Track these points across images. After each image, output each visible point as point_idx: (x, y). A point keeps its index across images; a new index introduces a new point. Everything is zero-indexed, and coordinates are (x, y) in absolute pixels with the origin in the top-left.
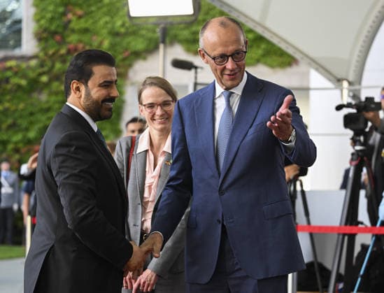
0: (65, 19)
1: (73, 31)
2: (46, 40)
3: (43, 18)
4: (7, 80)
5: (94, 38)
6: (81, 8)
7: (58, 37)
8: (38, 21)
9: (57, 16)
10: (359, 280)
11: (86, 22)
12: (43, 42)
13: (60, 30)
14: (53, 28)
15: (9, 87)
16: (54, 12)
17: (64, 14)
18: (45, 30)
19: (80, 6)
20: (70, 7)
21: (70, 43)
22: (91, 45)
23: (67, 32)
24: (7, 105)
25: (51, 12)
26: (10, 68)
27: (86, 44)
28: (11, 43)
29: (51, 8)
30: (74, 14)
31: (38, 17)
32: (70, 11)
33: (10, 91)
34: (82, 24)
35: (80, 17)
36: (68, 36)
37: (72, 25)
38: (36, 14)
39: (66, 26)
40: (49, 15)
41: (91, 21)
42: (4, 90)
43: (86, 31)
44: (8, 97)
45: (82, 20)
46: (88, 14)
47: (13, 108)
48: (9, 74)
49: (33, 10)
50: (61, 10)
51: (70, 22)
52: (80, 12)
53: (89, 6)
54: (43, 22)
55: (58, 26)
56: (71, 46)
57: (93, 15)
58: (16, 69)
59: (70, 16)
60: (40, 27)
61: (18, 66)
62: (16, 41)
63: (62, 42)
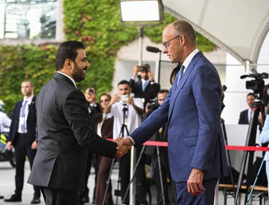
0: (81, 22)
1: (86, 28)
2: (70, 33)
3: (68, 20)
4: (47, 57)
5: (98, 33)
6: (91, 16)
7: (77, 32)
8: (65, 22)
9: (76, 19)
10: (257, 178)
11: (93, 23)
12: (68, 35)
13: (78, 28)
14: (74, 26)
15: (48, 60)
16: (75, 17)
17: (81, 19)
18: (70, 28)
19: (90, 14)
20: (84, 15)
21: (84, 35)
22: (96, 37)
23: (83, 29)
24: (47, 71)
25: (73, 17)
26: (49, 50)
27: (93, 36)
28: (49, 34)
29: (73, 15)
30: (87, 19)
31: (66, 20)
32: (84, 17)
33: (49, 63)
34: (91, 24)
35: (90, 20)
36: (83, 31)
37: (85, 25)
38: (64, 19)
39: (82, 25)
40: (72, 19)
41: (96, 23)
42: (46, 62)
43: (93, 28)
44: (47, 66)
45: (91, 22)
46: (94, 19)
47: (50, 73)
48: (48, 53)
49: (63, 16)
50: (79, 16)
51: (84, 23)
52: (90, 17)
53: (96, 14)
54: (68, 23)
55: (77, 26)
56: (84, 37)
57: (98, 19)
58: (52, 50)
59: (84, 20)
60: (67, 26)
61: (53, 48)
62: (52, 34)
63: (79, 35)
